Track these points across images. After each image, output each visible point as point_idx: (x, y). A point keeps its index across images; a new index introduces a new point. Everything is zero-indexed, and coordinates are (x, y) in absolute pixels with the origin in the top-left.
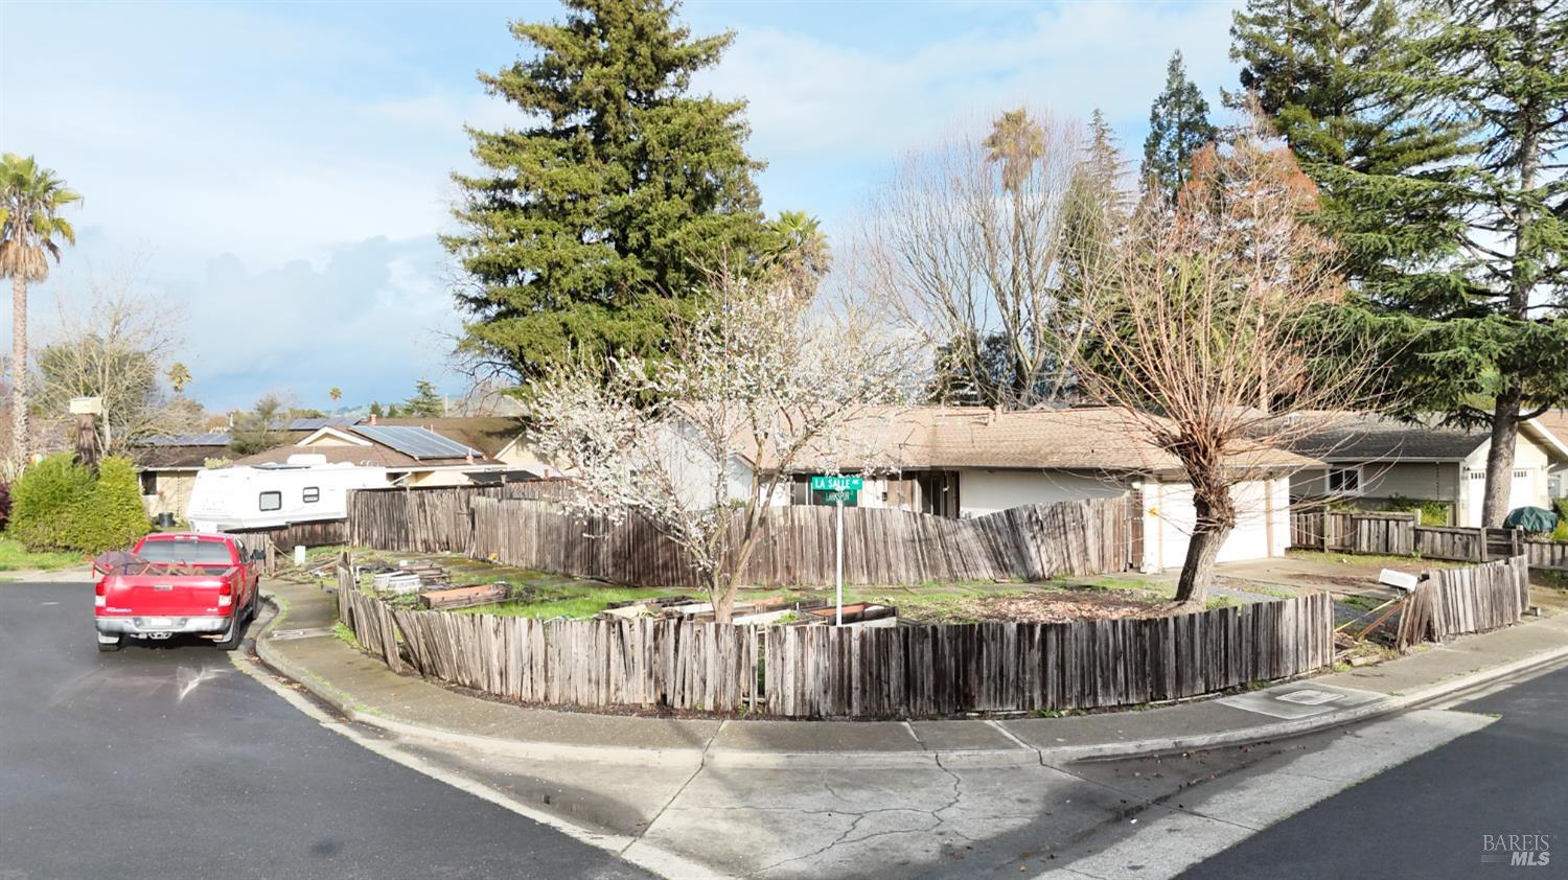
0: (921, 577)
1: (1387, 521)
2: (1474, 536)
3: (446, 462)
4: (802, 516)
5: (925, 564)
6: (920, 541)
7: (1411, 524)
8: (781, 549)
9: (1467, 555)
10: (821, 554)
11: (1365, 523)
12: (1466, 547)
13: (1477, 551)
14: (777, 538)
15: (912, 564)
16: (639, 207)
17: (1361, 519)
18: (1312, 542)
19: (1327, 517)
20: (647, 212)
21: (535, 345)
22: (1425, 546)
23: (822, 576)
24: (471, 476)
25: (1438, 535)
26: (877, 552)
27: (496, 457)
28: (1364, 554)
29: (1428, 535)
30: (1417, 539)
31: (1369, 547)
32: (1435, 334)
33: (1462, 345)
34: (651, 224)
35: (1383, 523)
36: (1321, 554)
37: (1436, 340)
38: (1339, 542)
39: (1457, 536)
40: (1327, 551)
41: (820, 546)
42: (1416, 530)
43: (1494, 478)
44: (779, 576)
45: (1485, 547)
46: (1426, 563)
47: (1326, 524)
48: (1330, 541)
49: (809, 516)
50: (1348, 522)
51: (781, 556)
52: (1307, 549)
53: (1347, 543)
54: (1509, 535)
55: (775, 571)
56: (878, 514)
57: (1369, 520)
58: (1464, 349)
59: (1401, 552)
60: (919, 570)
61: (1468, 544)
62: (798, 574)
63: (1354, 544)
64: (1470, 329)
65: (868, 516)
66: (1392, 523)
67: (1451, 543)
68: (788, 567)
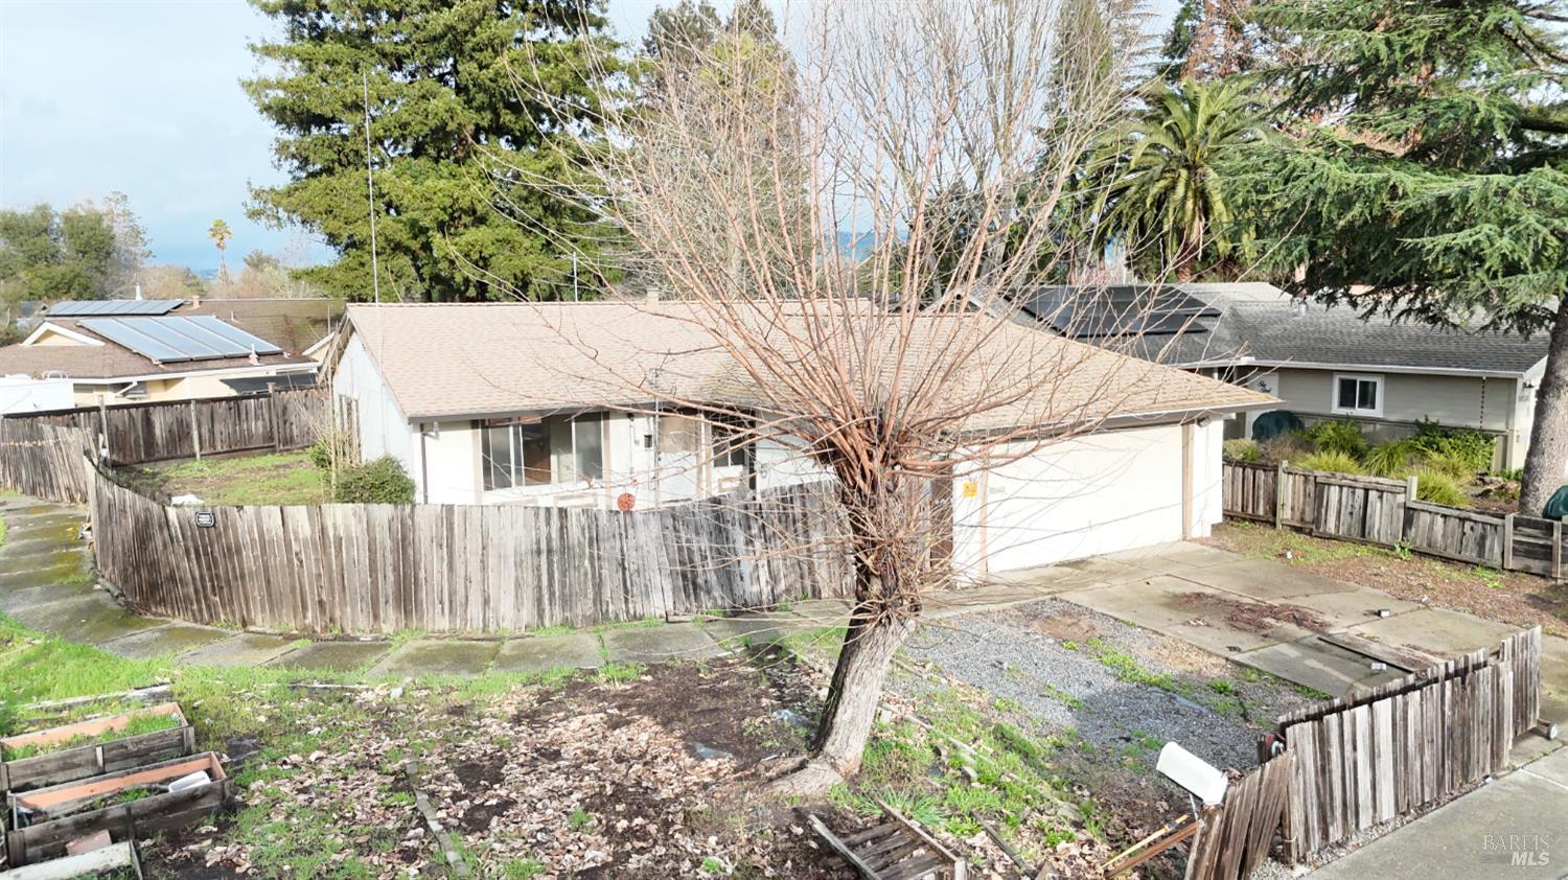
0: (541, 616)
1: (1367, 491)
2: (1496, 526)
3: (210, 364)
4: (339, 522)
5: (552, 594)
6: (550, 551)
7: (1401, 498)
8: (310, 573)
9: (1481, 554)
10: (375, 583)
11: (1334, 491)
12: (1481, 543)
13: (1497, 551)
14: (303, 557)
15: (528, 595)
16: (462, 27)
17: (1330, 485)
18: (1261, 512)
19: (1282, 476)
20: (474, 35)
21: (336, 211)
22: (1417, 535)
23: (376, 617)
24: (231, 383)
25: (1440, 520)
26: (467, 579)
27: (306, 353)
28: (1330, 538)
29: (1425, 518)
30: (1408, 522)
31: (1337, 527)
32: (1443, 201)
33: (1488, 221)
34: (481, 50)
35: (1360, 493)
36: (1270, 532)
37: (1444, 213)
38: (1298, 515)
39: (1468, 525)
40: (1279, 526)
41: (373, 570)
42: (1408, 510)
43: (1545, 425)
44: (309, 614)
45: (1510, 545)
46: (1417, 562)
47: (1281, 487)
48: (1285, 514)
49: (353, 521)
50: (1311, 487)
51: (311, 584)
52: (1253, 521)
53: (1309, 517)
54: (1549, 529)
55: (305, 608)
56: (476, 515)
57: (1341, 487)
58: (1486, 228)
59: (1383, 540)
60: (539, 601)
61: (1483, 537)
62: (338, 613)
63: (1317, 521)
64: (1504, 193)
65: (457, 519)
66: (1373, 495)
67: (1458, 535)
68: (321, 602)
